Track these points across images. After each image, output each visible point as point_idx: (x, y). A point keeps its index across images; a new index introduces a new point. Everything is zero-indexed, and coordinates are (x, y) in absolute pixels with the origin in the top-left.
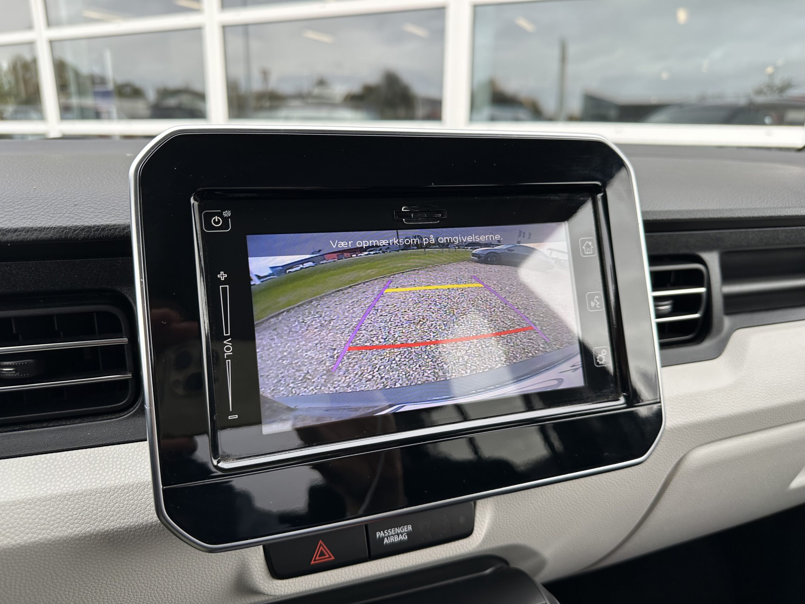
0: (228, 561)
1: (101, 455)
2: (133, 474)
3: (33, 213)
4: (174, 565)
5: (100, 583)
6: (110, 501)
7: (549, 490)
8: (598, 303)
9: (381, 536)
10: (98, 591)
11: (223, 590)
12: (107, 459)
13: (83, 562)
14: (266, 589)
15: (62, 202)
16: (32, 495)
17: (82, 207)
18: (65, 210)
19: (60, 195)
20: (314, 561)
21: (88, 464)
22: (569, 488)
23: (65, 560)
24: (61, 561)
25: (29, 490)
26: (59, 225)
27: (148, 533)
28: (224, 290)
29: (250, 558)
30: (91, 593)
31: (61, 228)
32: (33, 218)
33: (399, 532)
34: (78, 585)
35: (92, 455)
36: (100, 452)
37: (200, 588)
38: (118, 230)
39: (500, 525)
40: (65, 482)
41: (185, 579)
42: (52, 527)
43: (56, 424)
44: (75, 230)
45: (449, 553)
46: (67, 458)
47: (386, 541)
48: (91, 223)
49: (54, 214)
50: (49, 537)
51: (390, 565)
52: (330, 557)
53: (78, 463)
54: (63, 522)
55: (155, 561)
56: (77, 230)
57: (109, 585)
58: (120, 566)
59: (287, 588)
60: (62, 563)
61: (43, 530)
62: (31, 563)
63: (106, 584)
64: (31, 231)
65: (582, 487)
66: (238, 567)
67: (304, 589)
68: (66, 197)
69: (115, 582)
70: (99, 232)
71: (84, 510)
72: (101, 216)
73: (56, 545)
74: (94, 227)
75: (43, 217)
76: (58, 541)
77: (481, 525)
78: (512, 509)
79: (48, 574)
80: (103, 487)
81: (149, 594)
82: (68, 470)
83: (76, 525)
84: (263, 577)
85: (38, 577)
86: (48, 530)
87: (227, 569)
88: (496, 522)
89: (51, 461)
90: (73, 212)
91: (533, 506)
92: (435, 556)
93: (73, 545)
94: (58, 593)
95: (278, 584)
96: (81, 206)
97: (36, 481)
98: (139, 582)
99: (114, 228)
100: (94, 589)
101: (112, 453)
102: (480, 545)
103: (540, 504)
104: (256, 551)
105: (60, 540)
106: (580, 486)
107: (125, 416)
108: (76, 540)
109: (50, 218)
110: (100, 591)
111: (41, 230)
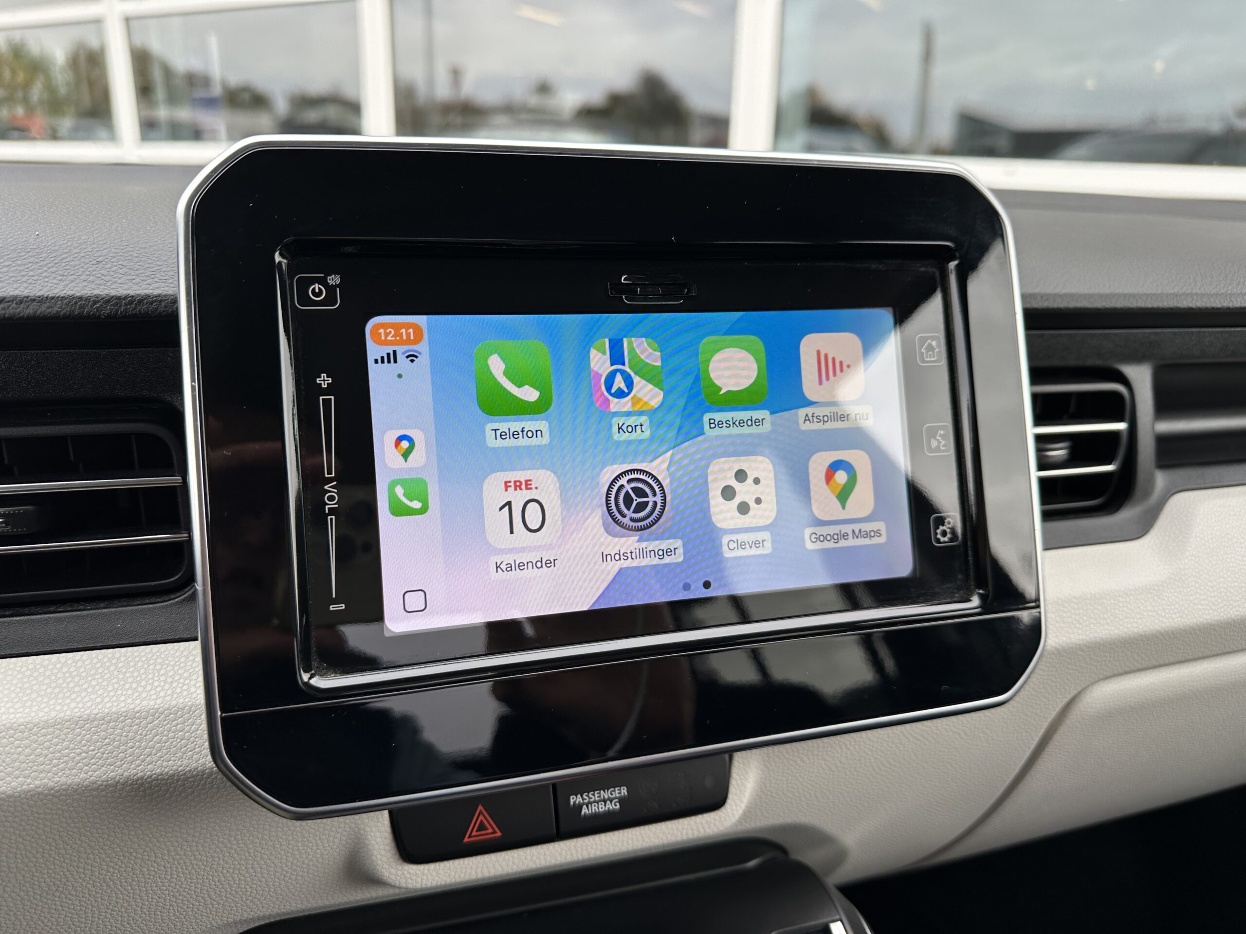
0: (333, 831)
1: (137, 659)
2: (185, 690)
3: (31, 273)
4: (248, 835)
5: (133, 858)
6: (148, 731)
7: (853, 740)
8: (943, 442)
9: (577, 802)
10: (130, 869)
11: (326, 875)
12: (146, 666)
13: (105, 825)
14: (393, 877)
15: (78, 258)
16: (26, 717)
17: (109, 266)
18: (82, 270)
19: (76, 245)
20: (470, 837)
21: (116, 673)
22: (886, 739)
23: (76, 820)
24: (69, 821)
25: (21, 710)
26: (70, 293)
27: (205, 784)
28: (327, 403)
29: (368, 829)
30: (119, 872)
31: (73, 299)
32: (30, 281)
33: (606, 797)
34: (98, 860)
35: (123, 659)
36: (136, 654)
37: (290, 870)
38: (163, 304)
39: (772, 792)
40: (79, 699)
41: (266, 856)
42: (55, 769)
43: (70, 609)
44: (95, 302)
45: (687, 833)
46: (83, 662)
47: (585, 810)
48: (121, 292)
49: (63, 276)
50: (51, 784)
51: (592, 848)
52: (495, 832)
53: (100, 671)
54: (73, 762)
55: (217, 828)
56: (98, 302)
57: (147, 862)
58: (163, 833)
59: (425, 878)
60: (73, 825)
61: (42, 772)
62: (23, 823)
63: (143, 860)
64: (26, 302)
65: (907, 738)
66: (349, 841)
67: (453, 881)
68: (85, 248)
69: (156, 857)
70: (133, 306)
71: (105, 745)
72: (138, 280)
73: (61, 797)
74: (126, 297)
75: (46, 280)
76: (64, 790)
77: (740, 791)
78: (790, 767)
79: (51, 840)
80: (136, 710)
81: (211, 877)
82: (83, 681)
83: (93, 767)
84: (388, 859)
85: (35, 845)
86: (49, 772)
87: (331, 844)
88: (766, 787)
89: (58, 666)
90: (94, 273)
91: (826, 765)
92: (664, 838)
93: (88, 799)
94: (68, 870)
95: (411, 871)
96: (107, 263)
97: (34, 696)
98: (193, 858)
99: (159, 299)
100: (124, 866)
101: (154, 657)
102: (740, 822)
103: (838, 762)
104: (377, 818)
105: (68, 789)
106: (904, 735)
107: (177, 600)
108: (92, 790)
109: (57, 282)
110: (132, 869)
111: (42, 300)
